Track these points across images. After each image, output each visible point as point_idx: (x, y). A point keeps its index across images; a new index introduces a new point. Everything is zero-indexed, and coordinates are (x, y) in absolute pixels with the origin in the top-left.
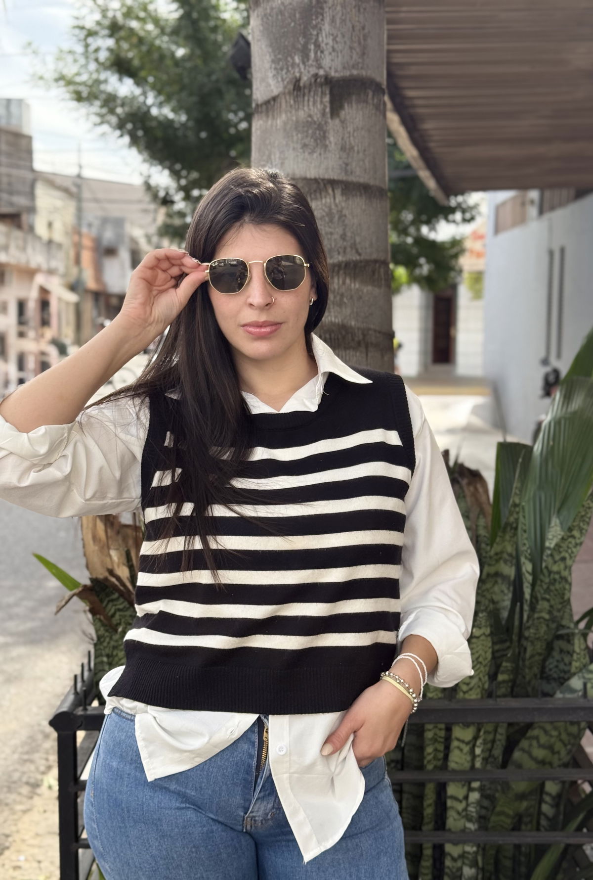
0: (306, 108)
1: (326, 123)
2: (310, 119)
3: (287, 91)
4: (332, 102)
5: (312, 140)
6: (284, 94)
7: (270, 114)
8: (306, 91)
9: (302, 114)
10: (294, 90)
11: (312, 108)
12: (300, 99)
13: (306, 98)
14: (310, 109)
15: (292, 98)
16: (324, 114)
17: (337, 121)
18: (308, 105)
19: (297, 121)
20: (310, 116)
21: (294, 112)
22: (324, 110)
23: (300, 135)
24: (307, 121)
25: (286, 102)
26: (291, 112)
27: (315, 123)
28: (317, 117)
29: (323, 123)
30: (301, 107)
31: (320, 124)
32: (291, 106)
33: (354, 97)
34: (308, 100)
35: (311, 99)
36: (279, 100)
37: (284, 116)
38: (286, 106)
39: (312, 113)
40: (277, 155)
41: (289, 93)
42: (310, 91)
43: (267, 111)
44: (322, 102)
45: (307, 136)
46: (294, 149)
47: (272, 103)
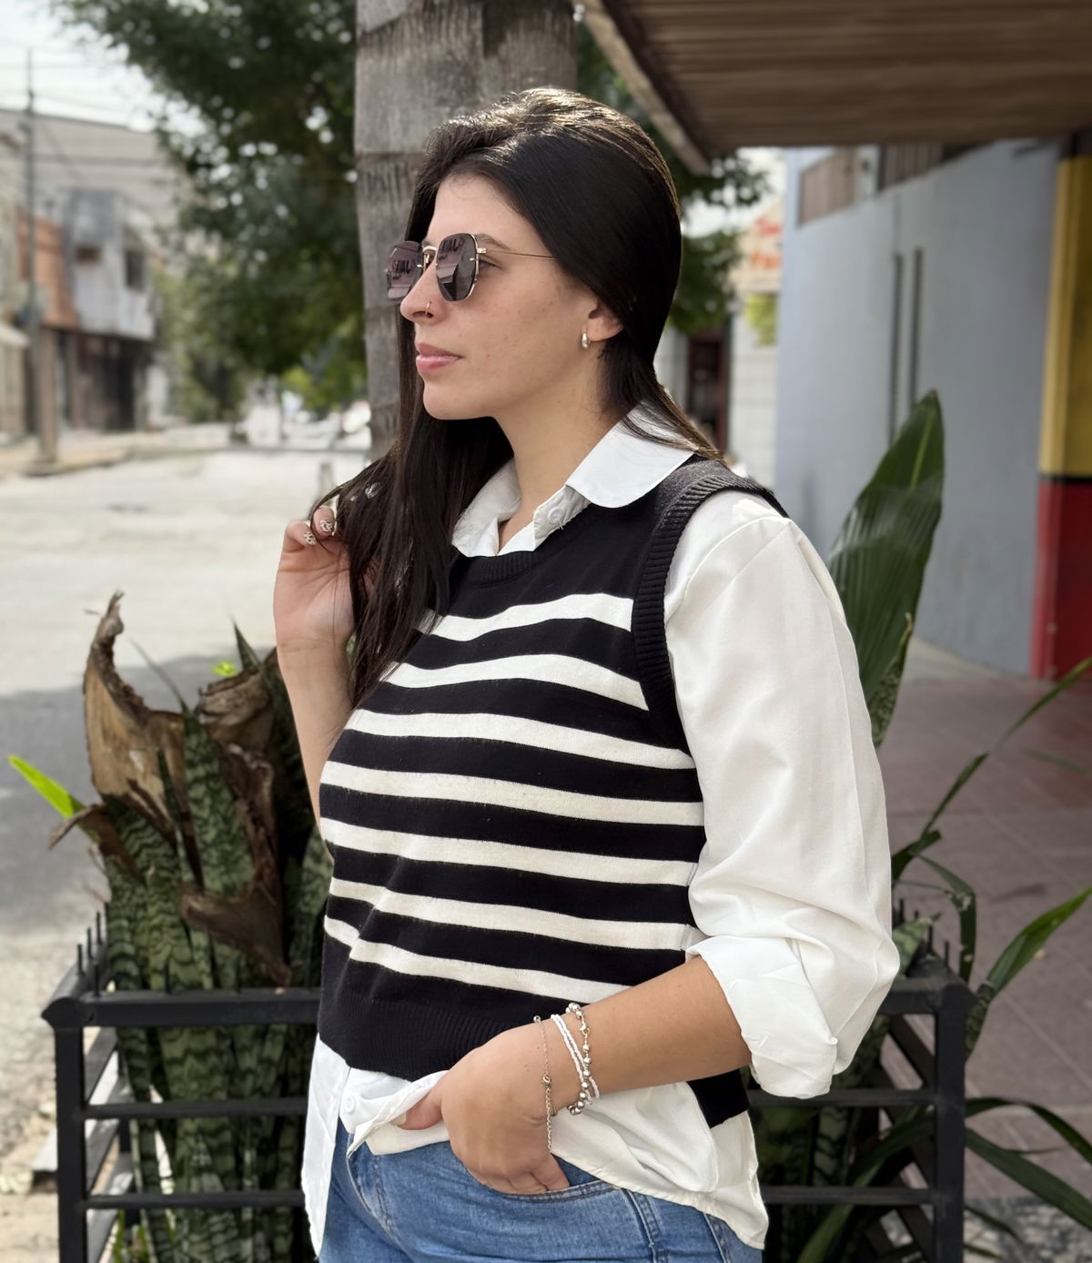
0: (443, 40)
1: (477, 64)
2: (449, 58)
3: (412, 11)
4: (486, 29)
5: (454, 93)
6: (408, 16)
7: (386, 49)
8: (444, 12)
9: (437, 50)
10: (425, 9)
11: (453, 38)
12: (434, 25)
13: (444, 24)
14: (449, 42)
15: (421, 22)
16: (472, 50)
17: (494, 62)
18: (448, 36)
19: (430, 61)
20: (450, 52)
21: (424, 46)
22: (473, 42)
23: (434, 85)
24: (446, 62)
25: (412, 29)
26: (419, 46)
27: (458, 64)
28: (462, 54)
29: (472, 63)
30: (435, 38)
31: (466, 66)
32: (419, 37)
33: (522, 23)
34: (448, 27)
35: (453, 26)
36: (399, 26)
37: (407, 53)
38: (412, 36)
39: (453, 47)
40: (398, 116)
41: (417, 15)
42: (450, 12)
43: (381, 43)
44: (469, 30)
45: (445, 86)
46: (424, 106)
47: (389, 30)
